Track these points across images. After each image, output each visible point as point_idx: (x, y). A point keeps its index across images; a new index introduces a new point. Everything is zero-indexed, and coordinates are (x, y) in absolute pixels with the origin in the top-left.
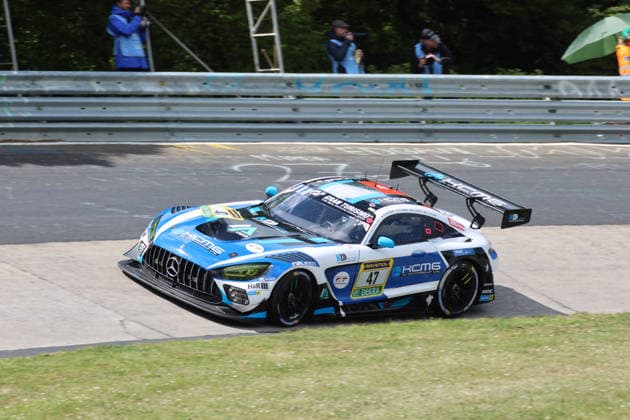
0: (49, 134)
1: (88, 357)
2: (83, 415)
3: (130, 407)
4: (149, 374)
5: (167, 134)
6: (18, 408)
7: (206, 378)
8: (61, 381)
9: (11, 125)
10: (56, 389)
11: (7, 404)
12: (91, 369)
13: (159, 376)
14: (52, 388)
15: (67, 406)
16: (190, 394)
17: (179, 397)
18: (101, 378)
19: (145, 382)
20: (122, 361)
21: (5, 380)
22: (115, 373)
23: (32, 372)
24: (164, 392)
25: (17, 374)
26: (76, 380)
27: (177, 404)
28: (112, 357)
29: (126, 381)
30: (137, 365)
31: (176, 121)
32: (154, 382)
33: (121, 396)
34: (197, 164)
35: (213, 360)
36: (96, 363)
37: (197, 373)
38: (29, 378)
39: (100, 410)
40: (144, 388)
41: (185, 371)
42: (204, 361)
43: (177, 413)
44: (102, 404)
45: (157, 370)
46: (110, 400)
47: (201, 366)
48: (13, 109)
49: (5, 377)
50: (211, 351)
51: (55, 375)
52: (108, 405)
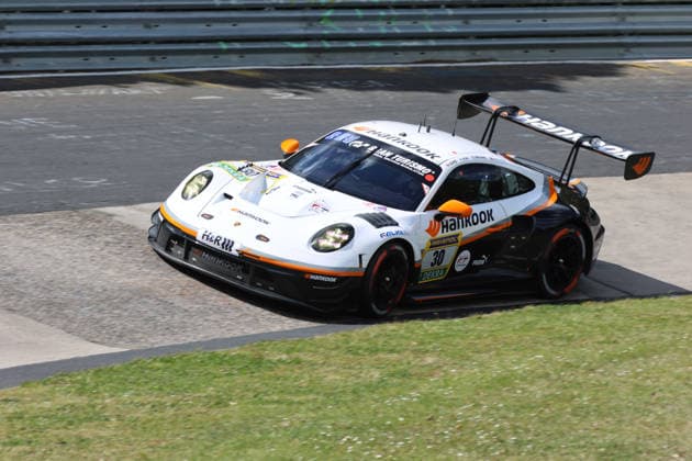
0: (479, 53)
1: (529, 319)
2: (522, 389)
3: (580, 379)
4: (602, 339)
5: (621, 50)
6: (445, 381)
7: (673, 344)
8: (496, 349)
9: (433, 43)
10: (490, 358)
11: (432, 376)
12: (532, 334)
13: (615, 342)
14: (485, 356)
15: (505, 378)
16: (653, 364)
17: (639, 367)
18: (544, 345)
19: (597, 349)
20: (570, 324)
21: (430, 347)
22: (561, 338)
23: (462, 338)
24: (621, 362)
25: (444, 340)
26: (514, 347)
27: (637, 374)
28: (558, 319)
29: (574, 348)
30: (589, 329)
31: (632, 34)
32: (609, 348)
33: (569, 366)
34: (659, 85)
35: (681, 322)
36: (539, 326)
37: (662, 338)
38: (458, 344)
39: (544, 383)
40: (597, 356)
41: (646, 335)
42: (671, 322)
43: (637, 385)
44: (547, 376)
45: (613, 334)
46: (556, 370)
47: (667, 330)
48: (435, 23)
49: (430, 343)
50: (679, 311)
51: (489, 341)
52: (554, 377)
